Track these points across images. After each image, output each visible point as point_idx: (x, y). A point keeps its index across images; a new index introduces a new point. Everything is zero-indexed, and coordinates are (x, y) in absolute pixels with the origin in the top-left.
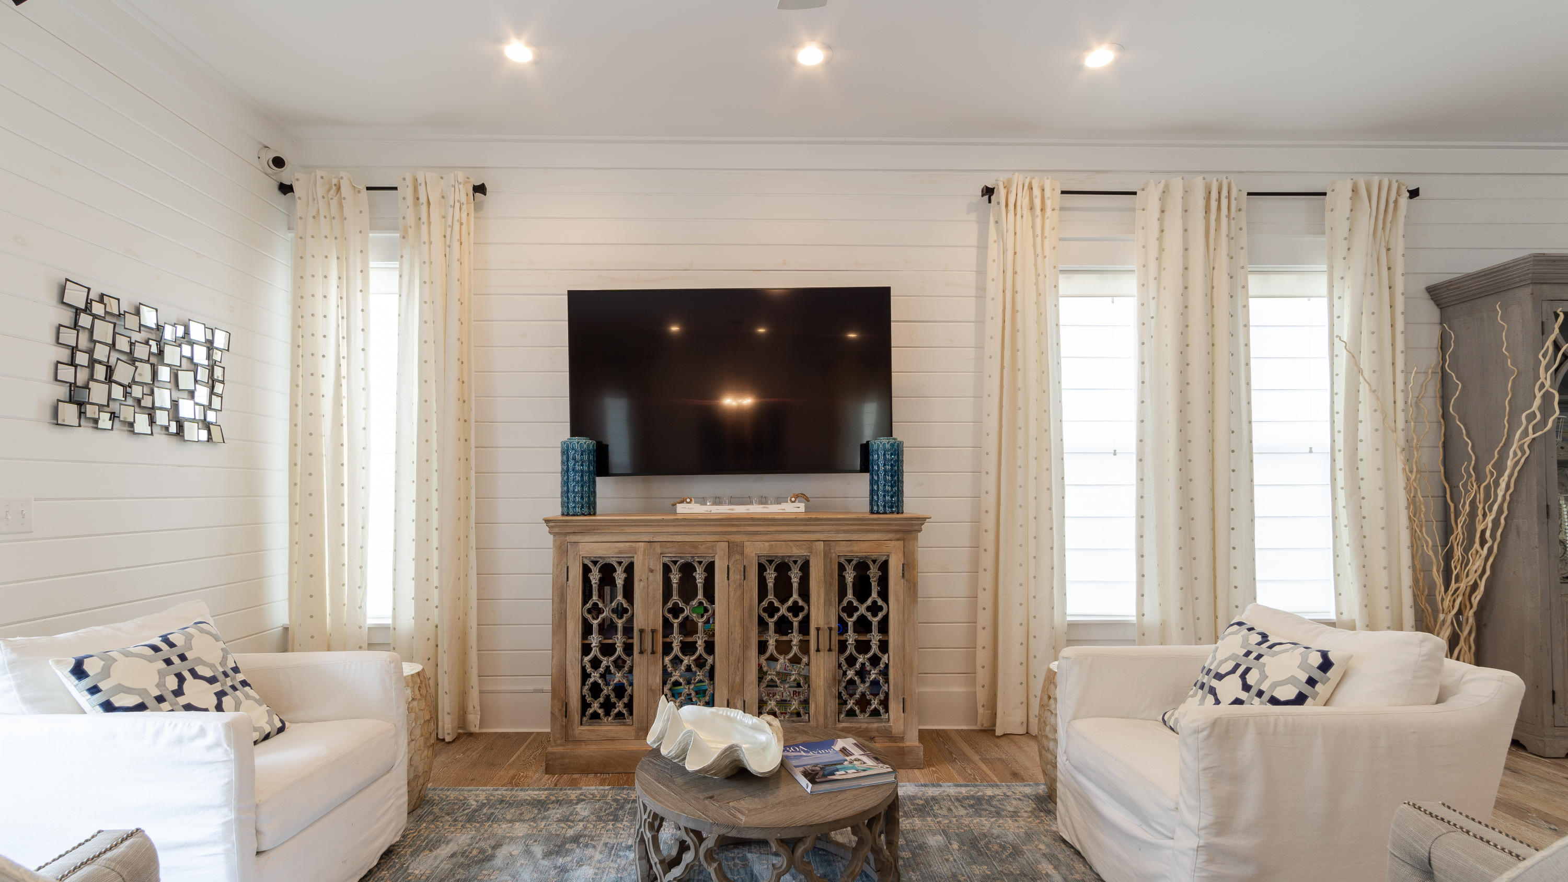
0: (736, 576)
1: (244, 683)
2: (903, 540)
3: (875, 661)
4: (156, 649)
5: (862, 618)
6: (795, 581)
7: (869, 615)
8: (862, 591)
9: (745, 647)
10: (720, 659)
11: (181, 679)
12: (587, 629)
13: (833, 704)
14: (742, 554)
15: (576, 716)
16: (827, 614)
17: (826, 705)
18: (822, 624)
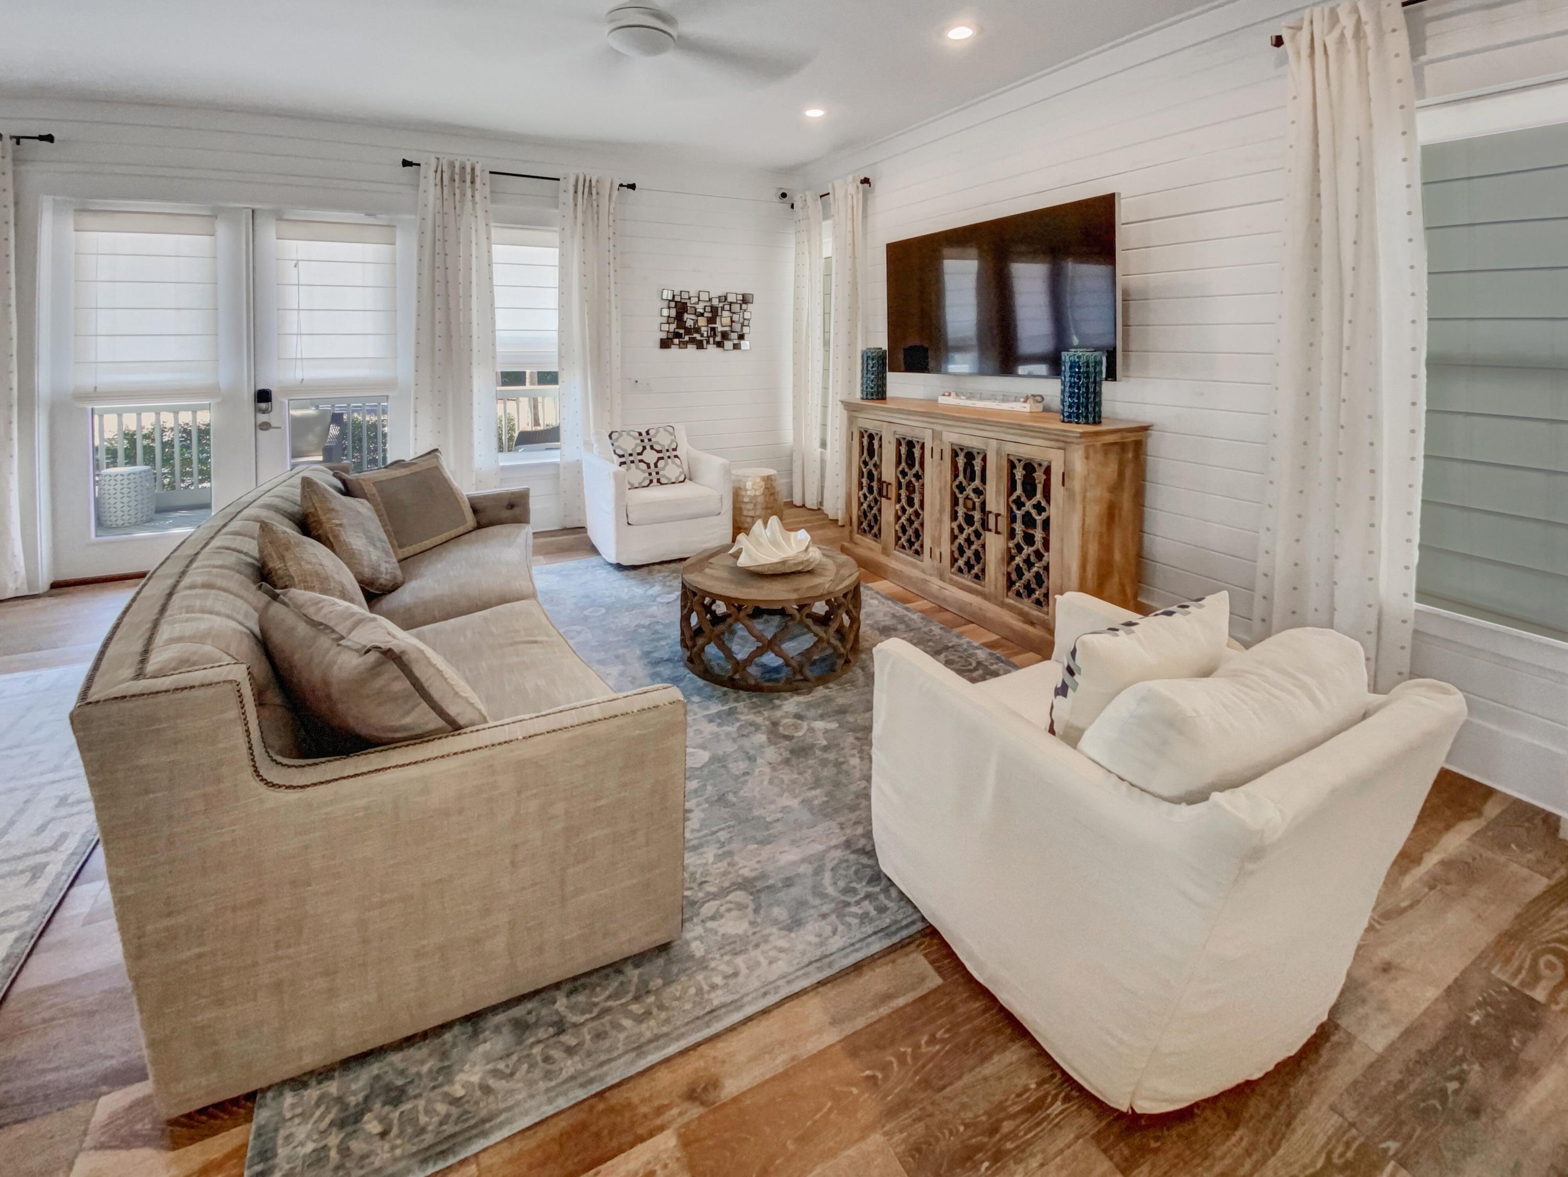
0: (937, 456)
1: (676, 456)
2: (1064, 449)
3: (1039, 555)
4: (640, 434)
5: (1028, 514)
6: (978, 469)
7: (1034, 512)
8: (1030, 491)
9: (941, 511)
10: (927, 515)
11: (644, 448)
12: (861, 475)
13: (1002, 581)
14: (941, 440)
15: (855, 528)
16: (998, 503)
17: (996, 579)
18: (995, 511)
